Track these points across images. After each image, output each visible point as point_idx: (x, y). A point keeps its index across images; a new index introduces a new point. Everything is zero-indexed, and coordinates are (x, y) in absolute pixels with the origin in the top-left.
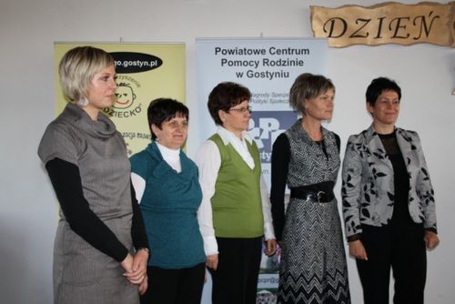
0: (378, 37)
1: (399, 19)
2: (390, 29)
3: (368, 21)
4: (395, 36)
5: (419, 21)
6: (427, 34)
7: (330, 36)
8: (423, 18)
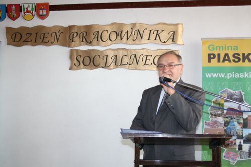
0: (35, 42)
1: (44, 34)
2: (40, 38)
3: (31, 34)
4: (42, 42)
5: (54, 35)
6: (57, 41)
7: (14, 41)
8: (56, 33)
